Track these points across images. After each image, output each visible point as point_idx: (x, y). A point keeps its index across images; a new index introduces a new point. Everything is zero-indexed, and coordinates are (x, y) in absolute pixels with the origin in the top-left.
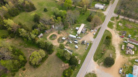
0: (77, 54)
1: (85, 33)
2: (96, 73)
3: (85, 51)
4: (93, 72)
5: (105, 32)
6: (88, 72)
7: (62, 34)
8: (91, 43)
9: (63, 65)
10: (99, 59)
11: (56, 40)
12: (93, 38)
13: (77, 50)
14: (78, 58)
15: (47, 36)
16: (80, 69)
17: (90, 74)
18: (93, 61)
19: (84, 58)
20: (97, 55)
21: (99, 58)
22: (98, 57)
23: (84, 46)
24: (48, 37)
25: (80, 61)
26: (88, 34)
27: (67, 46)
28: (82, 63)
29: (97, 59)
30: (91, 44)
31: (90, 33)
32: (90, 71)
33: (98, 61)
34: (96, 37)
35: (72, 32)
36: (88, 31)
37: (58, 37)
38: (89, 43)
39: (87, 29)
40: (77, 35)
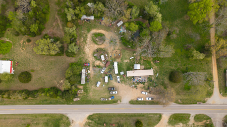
0: (87, 90)
1: (134, 83)
2: (72, 125)
3: (97, 98)
4: (71, 121)
5: (156, 114)
6: (68, 116)
7: (112, 48)
8: (117, 102)
9: (62, 81)
10: (93, 122)
11: (96, 47)
12: (130, 100)
13: (93, 87)
14: (82, 95)
16: (67, 104)
17: (68, 118)
18: (87, 115)
19: (86, 101)
20: (99, 116)
21: (95, 122)
22: (97, 120)
23: (106, 94)
24: (94, 31)
25: (79, 99)
26: (135, 89)
27: (94, 70)
28: (77, 103)
29: (92, 120)
30: (115, 102)
31: (139, 91)
32: (71, 117)
33: (90, 121)
34: (134, 104)
35: (126, 61)
36: (142, 85)
37: (102, 46)
38: (116, 98)
39: (146, 84)
40: (122, 73)
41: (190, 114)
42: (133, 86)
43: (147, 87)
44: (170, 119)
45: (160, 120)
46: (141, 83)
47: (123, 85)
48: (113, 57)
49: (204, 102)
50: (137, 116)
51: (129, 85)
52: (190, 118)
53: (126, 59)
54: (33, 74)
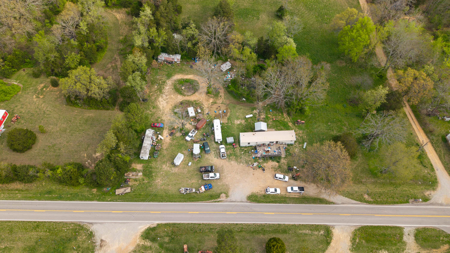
0: (151, 172)
1: (256, 159)
3: (172, 190)
4: (98, 243)
6: (93, 228)
7: (211, 100)
8: (219, 196)
9: (98, 154)
10: (156, 246)
11: (180, 99)
12: (248, 193)
13: (166, 167)
14: (137, 183)
15: (182, 71)
16: (98, 200)
17: (91, 235)
18: (143, 227)
19: (144, 195)
20: (173, 232)
21: (161, 246)
22: (167, 239)
23: (195, 181)
24: (178, 77)
25: (128, 190)
26: (260, 170)
27: (171, 134)
28: (124, 198)
29: (153, 240)
30: (214, 197)
31: (268, 174)
32: (101, 231)
33: (148, 243)
34: (259, 202)
35: (238, 122)
36: (275, 164)
37: (193, 98)
38: (215, 189)
39: (283, 161)
40: (230, 140)
41: (401, 229)
42: (256, 164)
43: (286, 167)
44: (353, 240)
45: (328, 243)
46: (272, 158)
47: (232, 162)
48: (212, 114)
49: (426, 199)
50: (270, 232)
51: (247, 162)
52: (405, 238)
53: (238, 118)
54: (41, 139)
